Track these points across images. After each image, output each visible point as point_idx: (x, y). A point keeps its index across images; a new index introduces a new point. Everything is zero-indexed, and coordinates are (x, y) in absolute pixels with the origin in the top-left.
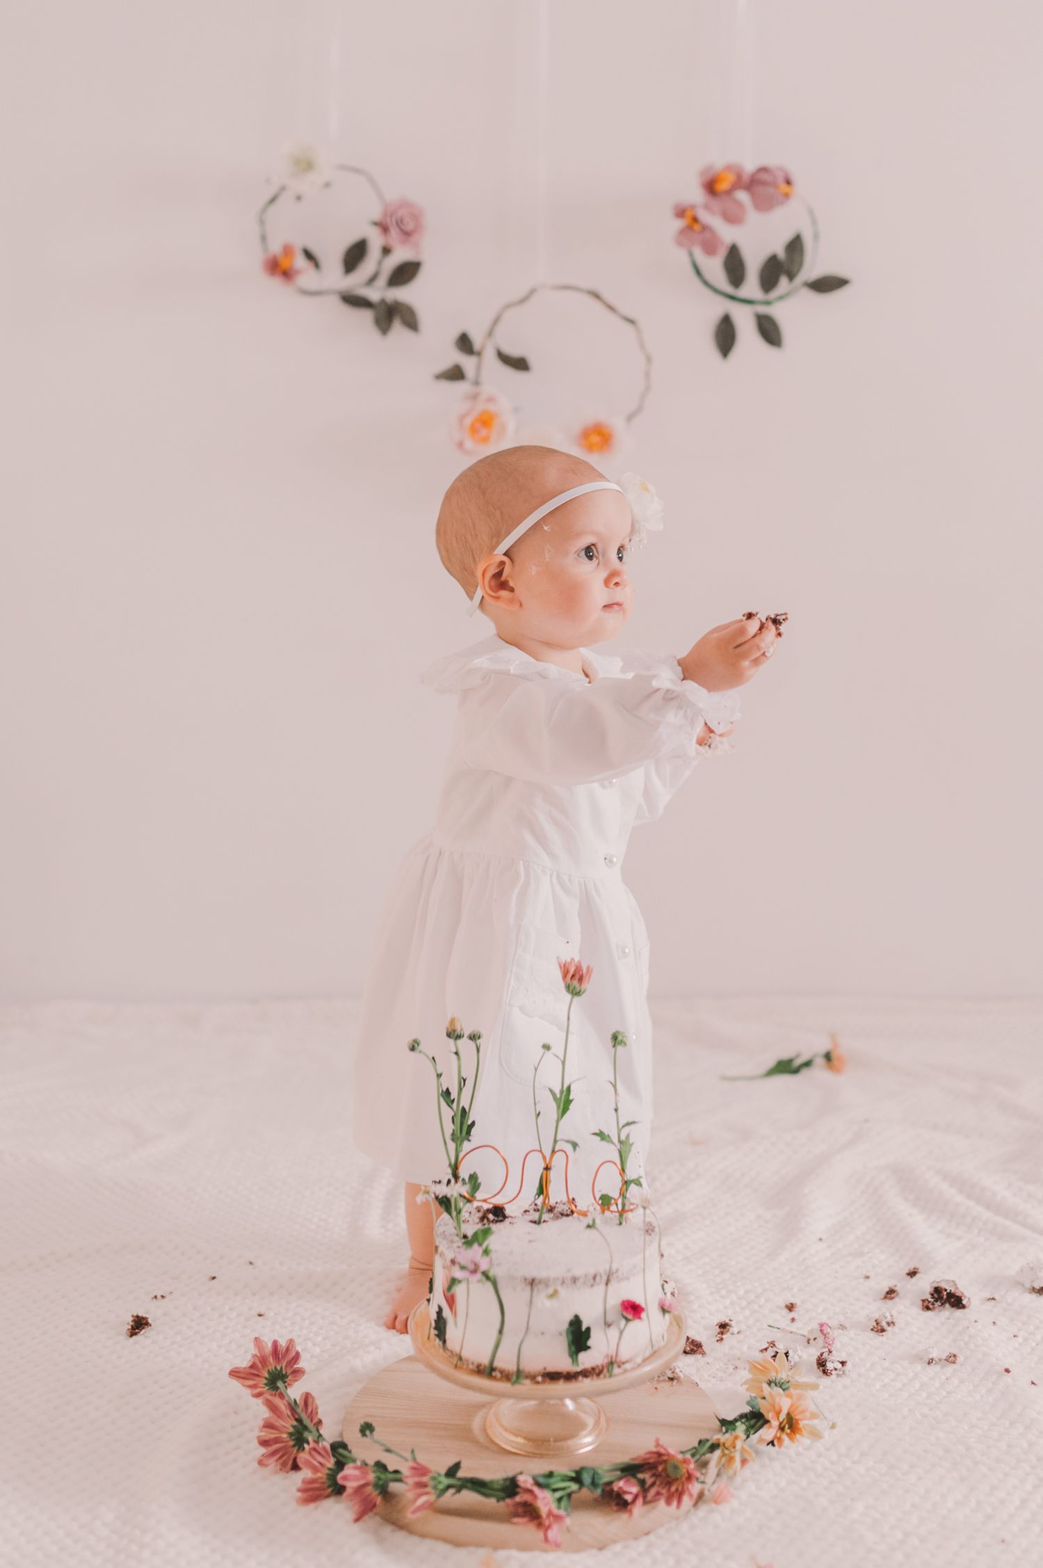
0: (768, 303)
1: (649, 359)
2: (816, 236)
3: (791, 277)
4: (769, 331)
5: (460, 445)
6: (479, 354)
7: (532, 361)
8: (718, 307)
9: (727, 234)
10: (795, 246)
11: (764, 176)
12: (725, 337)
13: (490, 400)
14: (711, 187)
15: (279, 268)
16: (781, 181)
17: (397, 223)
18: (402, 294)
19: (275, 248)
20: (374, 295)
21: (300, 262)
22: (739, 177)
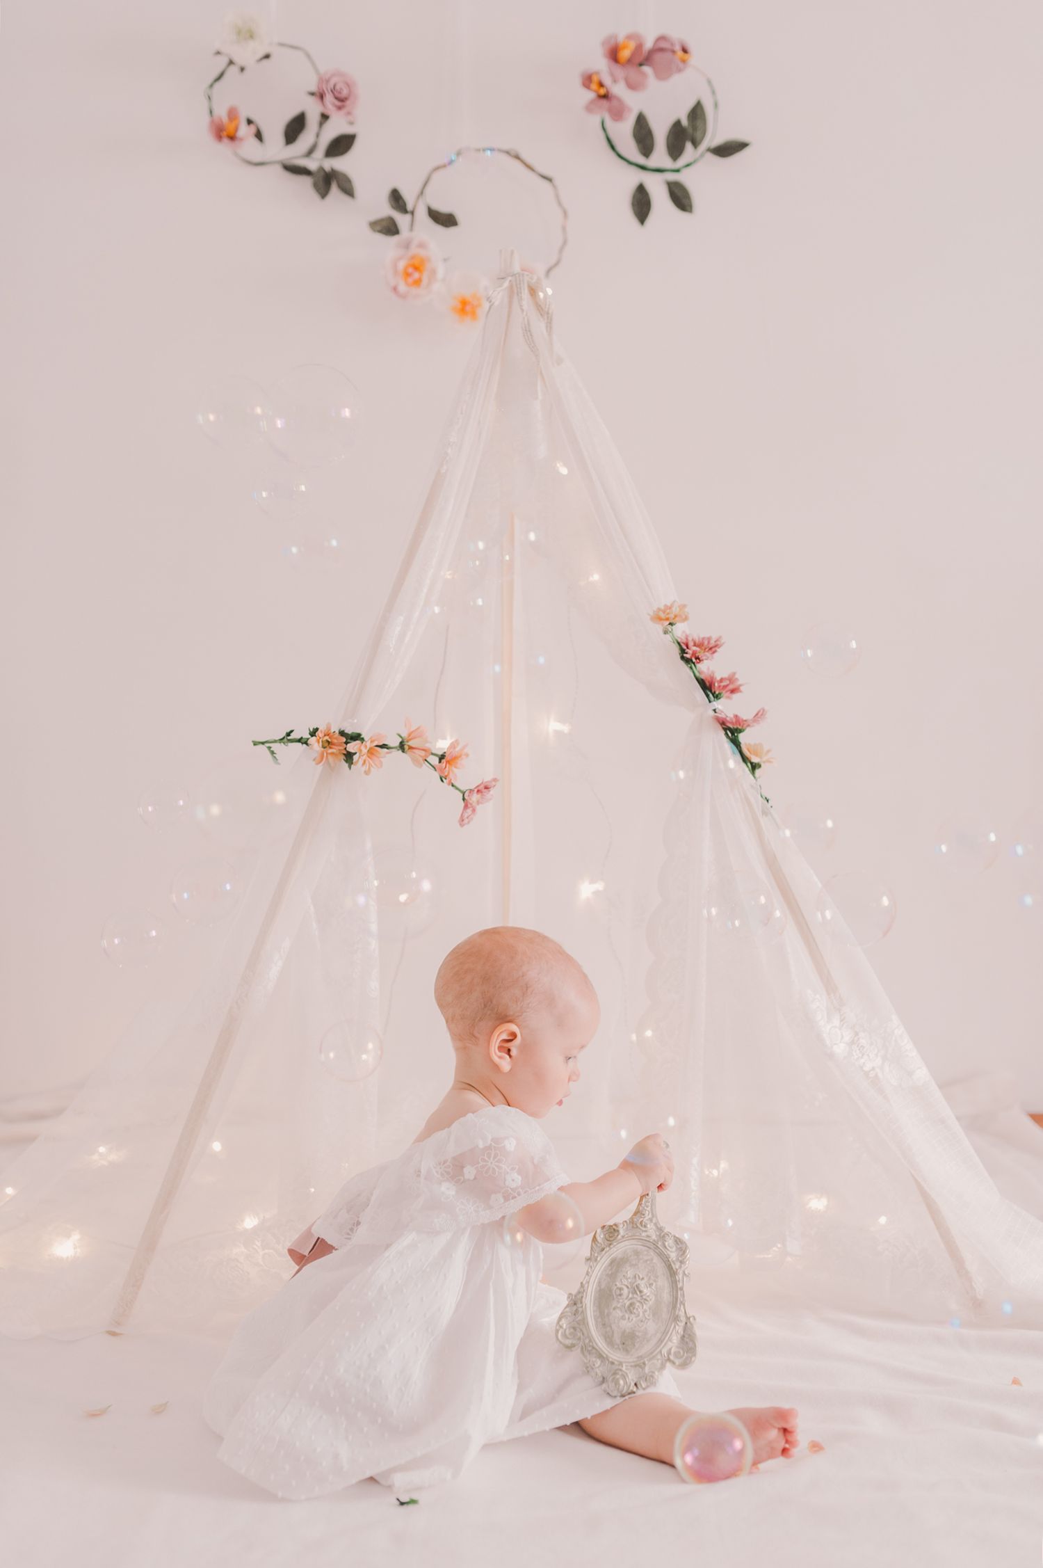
0: (678, 171)
1: (565, 213)
2: (716, 105)
3: (695, 144)
4: (680, 198)
5: (395, 289)
6: (412, 213)
7: (459, 217)
8: (632, 178)
9: (635, 102)
10: (697, 113)
11: (663, 45)
12: (642, 205)
13: (422, 245)
14: (614, 54)
15: (224, 133)
16: (678, 48)
17: (332, 91)
18: (338, 164)
19: (221, 112)
20: (312, 165)
21: (244, 131)
22: (639, 47)
